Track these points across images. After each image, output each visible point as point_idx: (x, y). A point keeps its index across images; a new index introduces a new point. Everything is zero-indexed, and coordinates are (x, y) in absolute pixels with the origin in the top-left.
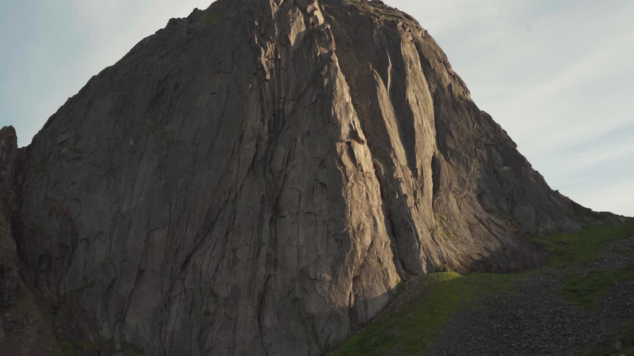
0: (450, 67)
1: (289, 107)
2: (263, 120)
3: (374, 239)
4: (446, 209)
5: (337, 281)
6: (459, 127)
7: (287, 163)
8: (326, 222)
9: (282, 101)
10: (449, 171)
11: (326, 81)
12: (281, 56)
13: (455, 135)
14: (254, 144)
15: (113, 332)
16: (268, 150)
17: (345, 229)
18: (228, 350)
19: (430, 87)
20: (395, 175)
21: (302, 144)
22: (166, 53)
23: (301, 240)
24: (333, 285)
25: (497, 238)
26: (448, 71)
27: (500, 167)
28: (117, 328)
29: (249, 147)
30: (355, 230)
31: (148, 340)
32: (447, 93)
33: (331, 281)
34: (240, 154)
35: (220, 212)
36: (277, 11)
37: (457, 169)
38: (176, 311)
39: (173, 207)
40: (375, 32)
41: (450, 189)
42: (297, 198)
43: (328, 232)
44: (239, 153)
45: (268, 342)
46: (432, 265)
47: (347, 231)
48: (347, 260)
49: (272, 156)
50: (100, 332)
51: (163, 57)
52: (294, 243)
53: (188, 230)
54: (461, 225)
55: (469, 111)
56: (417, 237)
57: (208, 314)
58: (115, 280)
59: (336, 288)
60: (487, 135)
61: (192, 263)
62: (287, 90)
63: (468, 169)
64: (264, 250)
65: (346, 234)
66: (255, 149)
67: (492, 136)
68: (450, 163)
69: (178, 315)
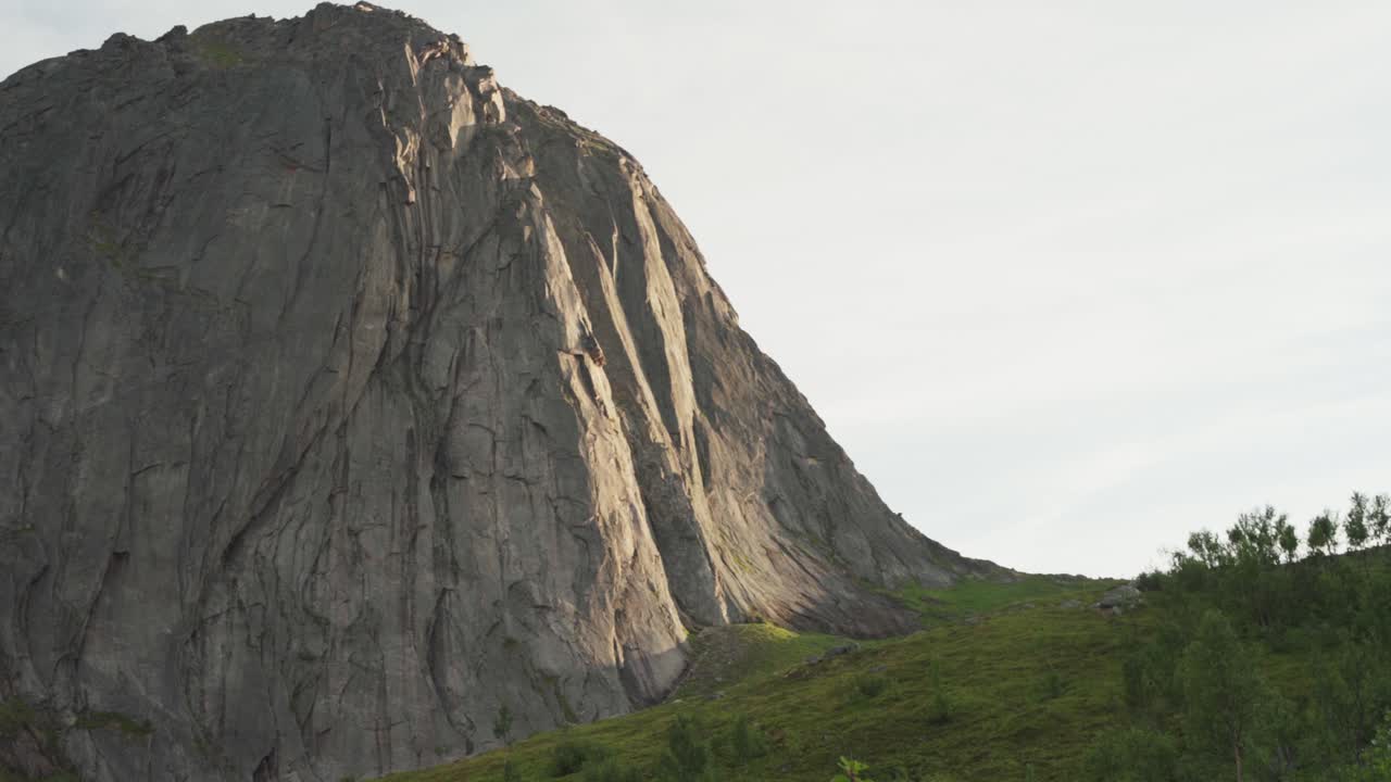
0: (705, 263)
1: (447, 267)
2: (400, 282)
3: (638, 546)
4: (726, 518)
5: (588, 615)
6: (731, 374)
7: (457, 373)
8: (550, 500)
9: (435, 251)
10: (722, 450)
11: (527, 232)
12: (431, 164)
13: (726, 386)
14: (384, 326)
15: (51, 685)
16: (409, 342)
17: (592, 519)
18: (373, 734)
19: (676, 290)
20: (651, 435)
21: (488, 342)
22: (130, 102)
23: (503, 527)
24: (581, 621)
25: (816, 580)
26: (703, 270)
27: (801, 457)
28: (62, 677)
29: (372, 331)
30: (608, 523)
31: (161, 705)
32: (706, 309)
33: (576, 613)
34: (354, 337)
35: (306, 451)
36: (419, 73)
37: (734, 448)
38: (223, 647)
39: (199, 424)
40: (580, 165)
41: (727, 482)
42: (488, 447)
43: (558, 519)
44: (351, 338)
45: (464, 721)
46: (736, 610)
47: (594, 523)
48: (601, 577)
49: (421, 357)
50: (16, 683)
51: (120, 107)
52: (490, 532)
53: (241, 479)
54: (755, 551)
55: (744, 348)
56: (707, 555)
57: (309, 658)
58: (46, 569)
59: (587, 627)
60: (777, 399)
61: (251, 552)
62: (445, 233)
63: (751, 453)
64: (426, 539)
65: (593, 527)
66: (386, 335)
67: (784, 400)
68: (722, 437)
69: (229, 655)
